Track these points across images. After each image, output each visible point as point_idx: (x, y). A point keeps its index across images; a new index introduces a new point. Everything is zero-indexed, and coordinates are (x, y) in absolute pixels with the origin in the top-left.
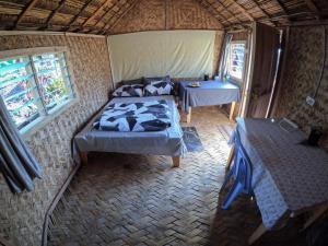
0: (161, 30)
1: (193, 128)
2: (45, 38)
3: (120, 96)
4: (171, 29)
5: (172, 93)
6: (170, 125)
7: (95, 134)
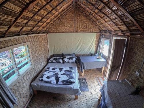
0: (72, 32)
1: (85, 79)
2: (19, 39)
3: (52, 62)
4: (76, 32)
5: (76, 62)
6: (74, 82)
7: (41, 84)
